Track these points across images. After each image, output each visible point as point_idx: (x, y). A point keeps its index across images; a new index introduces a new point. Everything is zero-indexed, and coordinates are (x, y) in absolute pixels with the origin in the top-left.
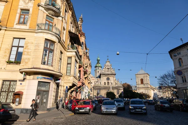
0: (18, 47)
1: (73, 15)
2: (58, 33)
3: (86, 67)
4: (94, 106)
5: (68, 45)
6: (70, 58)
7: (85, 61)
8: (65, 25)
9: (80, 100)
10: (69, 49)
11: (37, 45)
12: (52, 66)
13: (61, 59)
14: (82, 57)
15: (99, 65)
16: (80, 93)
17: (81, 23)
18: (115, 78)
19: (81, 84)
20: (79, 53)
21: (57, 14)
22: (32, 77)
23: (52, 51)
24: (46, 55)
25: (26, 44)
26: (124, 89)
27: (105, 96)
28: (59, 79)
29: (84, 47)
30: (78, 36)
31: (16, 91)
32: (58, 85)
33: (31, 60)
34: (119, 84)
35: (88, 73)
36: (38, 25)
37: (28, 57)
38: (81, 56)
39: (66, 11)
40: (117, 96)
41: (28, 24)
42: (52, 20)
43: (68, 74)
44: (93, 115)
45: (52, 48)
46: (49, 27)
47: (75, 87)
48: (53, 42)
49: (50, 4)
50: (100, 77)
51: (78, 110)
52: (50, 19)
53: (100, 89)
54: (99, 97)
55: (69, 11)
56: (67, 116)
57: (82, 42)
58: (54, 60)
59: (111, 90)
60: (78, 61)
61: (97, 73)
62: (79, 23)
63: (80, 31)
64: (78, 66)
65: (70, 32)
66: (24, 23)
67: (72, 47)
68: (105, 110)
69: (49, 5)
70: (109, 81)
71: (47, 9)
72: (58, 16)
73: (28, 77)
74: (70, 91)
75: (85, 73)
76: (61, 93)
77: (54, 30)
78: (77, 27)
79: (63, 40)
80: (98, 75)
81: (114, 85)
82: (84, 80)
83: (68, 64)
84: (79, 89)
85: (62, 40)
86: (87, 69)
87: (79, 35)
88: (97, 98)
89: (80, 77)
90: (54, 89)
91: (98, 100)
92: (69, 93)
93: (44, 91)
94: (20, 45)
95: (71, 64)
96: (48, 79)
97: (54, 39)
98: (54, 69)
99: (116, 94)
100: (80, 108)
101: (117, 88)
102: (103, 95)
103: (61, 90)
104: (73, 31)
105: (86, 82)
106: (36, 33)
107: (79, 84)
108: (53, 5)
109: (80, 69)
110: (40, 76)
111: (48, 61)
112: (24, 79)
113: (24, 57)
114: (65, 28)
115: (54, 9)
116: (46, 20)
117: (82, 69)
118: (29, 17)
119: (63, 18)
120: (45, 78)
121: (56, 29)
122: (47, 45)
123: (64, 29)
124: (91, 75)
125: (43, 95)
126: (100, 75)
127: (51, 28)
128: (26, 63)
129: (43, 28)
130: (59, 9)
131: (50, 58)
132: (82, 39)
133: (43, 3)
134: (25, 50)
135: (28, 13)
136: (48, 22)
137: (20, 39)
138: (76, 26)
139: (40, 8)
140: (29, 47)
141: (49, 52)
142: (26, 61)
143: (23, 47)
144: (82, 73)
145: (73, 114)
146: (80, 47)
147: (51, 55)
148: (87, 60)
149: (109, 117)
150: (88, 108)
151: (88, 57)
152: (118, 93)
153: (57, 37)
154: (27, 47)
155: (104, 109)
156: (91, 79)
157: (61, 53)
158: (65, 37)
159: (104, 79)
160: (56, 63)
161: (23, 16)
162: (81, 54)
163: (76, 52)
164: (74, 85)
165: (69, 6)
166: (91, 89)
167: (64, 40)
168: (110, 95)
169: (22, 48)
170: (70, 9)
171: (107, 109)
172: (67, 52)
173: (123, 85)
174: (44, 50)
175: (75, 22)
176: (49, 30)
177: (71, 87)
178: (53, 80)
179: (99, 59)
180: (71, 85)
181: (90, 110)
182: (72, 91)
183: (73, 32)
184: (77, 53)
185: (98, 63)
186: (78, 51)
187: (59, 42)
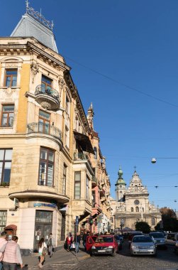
0: (4, 162)
1: (79, 106)
2: (58, 136)
3: (103, 185)
4: (119, 243)
5: (75, 153)
6: (78, 173)
7: (100, 176)
8: (67, 122)
9: (97, 235)
10: (75, 160)
11: (30, 157)
12: (53, 187)
13: (65, 176)
14: (96, 170)
15: (122, 181)
16: (96, 225)
17: (91, 118)
18: (147, 200)
19: (96, 212)
20: (90, 164)
21: (55, 107)
22: (26, 204)
23: (51, 164)
24: (43, 171)
25: (14, 156)
26: (163, 217)
27: (134, 229)
28: (65, 206)
29: (98, 156)
30: (88, 137)
31: (7, 225)
32: (64, 214)
33: (23, 179)
34: (155, 210)
35: (106, 195)
36: (28, 127)
37: (19, 175)
38: (94, 169)
39: (67, 100)
40: (153, 228)
41: (15, 126)
42: (48, 117)
43: (76, 198)
44: (118, 257)
45: (51, 159)
46: (44, 128)
47: (89, 216)
48: (52, 151)
49: (44, 91)
50: (124, 199)
51: (96, 250)
52: (44, 116)
53: (125, 218)
54: (125, 230)
55: (72, 99)
56: (80, 258)
57: (95, 148)
58: (55, 178)
59: (142, 219)
60: (91, 176)
61: (119, 194)
62: (88, 118)
63: (90, 130)
64: (90, 186)
65: (76, 133)
66: (9, 125)
67: (81, 157)
68: (138, 250)
69: (41, 93)
70: (139, 206)
71: (40, 100)
72: (56, 110)
73: (21, 204)
74: (81, 222)
75: (102, 194)
76: (68, 226)
77: (52, 132)
78: (85, 125)
79: (66, 146)
80: (121, 196)
81: (147, 211)
82: (101, 205)
83: (76, 182)
84: (94, 220)
85: (64, 146)
86: (104, 188)
87: (90, 137)
88: (122, 231)
89: (94, 201)
90: (59, 220)
91: (123, 235)
92: (80, 226)
93: (45, 224)
94: (6, 159)
95: (79, 182)
96: (49, 206)
97: (53, 145)
98: (56, 191)
99: (150, 224)
100: (99, 248)
101: (152, 216)
102: (130, 227)
103: (68, 222)
104: (80, 130)
105: (104, 208)
106: (27, 138)
107: (94, 212)
108: (48, 92)
109: (94, 189)
110: (38, 202)
111: (47, 180)
112: (17, 208)
113: (13, 175)
114: (68, 127)
115: (50, 98)
116: (40, 118)
117: (96, 189)
118: (16, 115)
119: (63, 111)
120: (45, 205)
121: (55, 129)
122: (44, 156)
123: (67, 129)
124: (110, 198)
125: (44, 230)
126: (124, 196)
127: (47, 128)
128: (17, 184)
129: (36, 129)
130: (57, 98)
131: (50, 175)
132: (95, 143)
133: (33, 92)
134: (14, 165)
135: (13, 109)
136: (42, 121)
137: (5, 149)
138: (83, 122)
139: (30, 99)
140: (19, 161)
141: (48, 166)
142: (17, 181)
143: (10, 161)
144: (97, 195)
145: (89, 256)
146: (92, 155)
147: (50, 170)
148: (104, 174)
149: (144, 260)
150: (111, 247)
151: (104, 171)
152: (153, 224)
153: (57, 142)
154: (16, 160)
155: (135, 248)
156: (110, 203)
157: (65, 166)
158: (69, 142)
159: (130, 203)
160: (58, 182)
161: (6, 115)
162: (94, 165)
163: (86, 164)
164: (86, 214)
165: (72, 91)
166: (111, 219)
167: (68, 146)
168: (142, 226)
169: (10, 163)
170: (74, 96)
171: (140, 248)
172: (73, 163)
173: (162, 211)
174: (40, 164)
175: (82, 117)
176: (44, 132)
177: (82, 217)
178: (57, 208)
179: (121, 171)
180: (82, 213)
181: (113, 249)
182: (85, 223)
183: (81, 132)
184: (88, 165)
185: (120, 178)
186: (89, 161)
187: (61, 150)
